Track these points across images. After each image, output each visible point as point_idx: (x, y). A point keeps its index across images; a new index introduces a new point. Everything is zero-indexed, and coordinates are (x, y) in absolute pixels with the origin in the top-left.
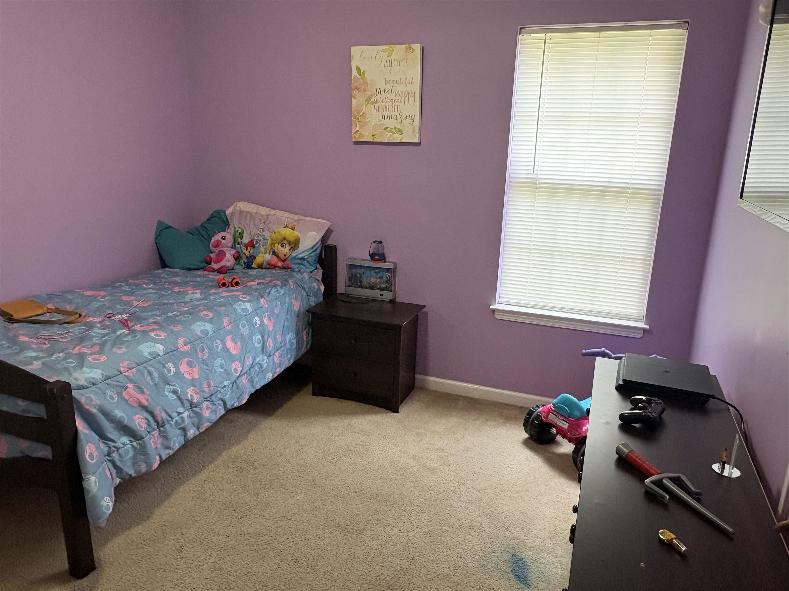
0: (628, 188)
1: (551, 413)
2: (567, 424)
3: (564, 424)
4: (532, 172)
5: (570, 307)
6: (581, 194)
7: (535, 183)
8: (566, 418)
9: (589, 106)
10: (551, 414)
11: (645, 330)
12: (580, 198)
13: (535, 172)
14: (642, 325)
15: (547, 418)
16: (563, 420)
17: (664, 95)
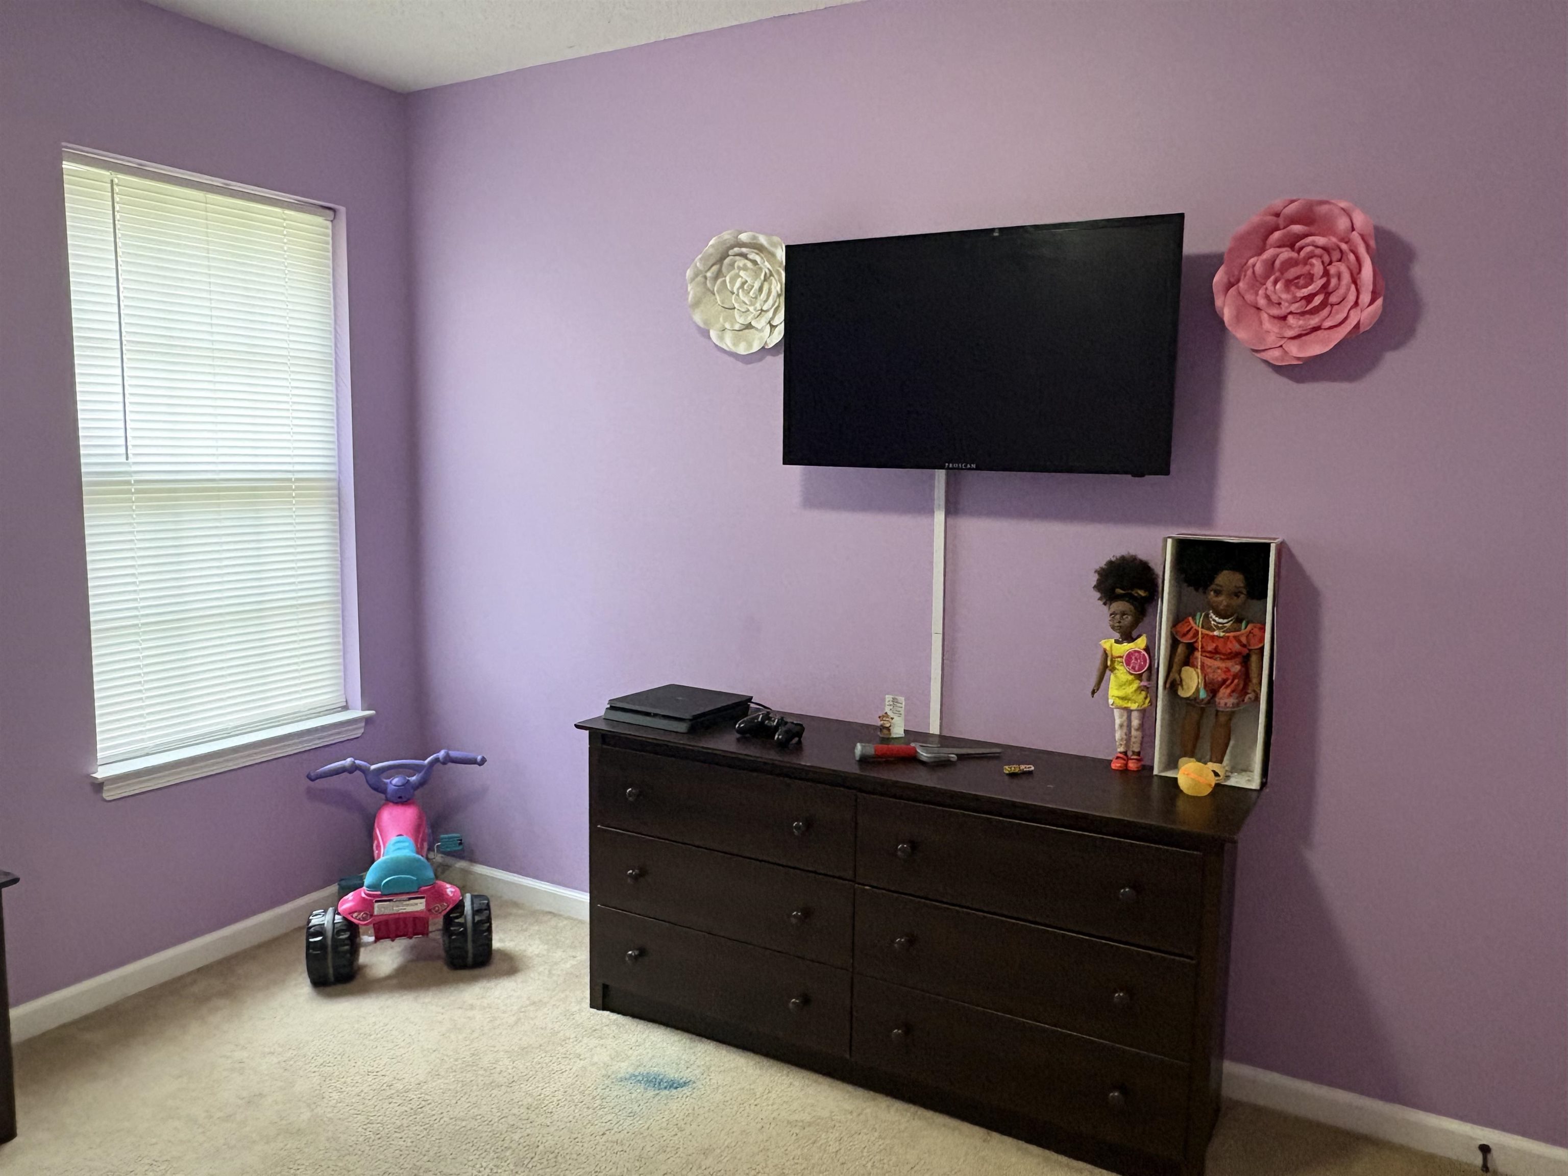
0: (289, 480)
1: (377, 901)
2: (423, 901)
3: (416, 904)
4: (123, 459)
5: (232, 724)
6: (218, 497)
7: (128, 483)
8: (414, 894)
9: (208, 329)
10: (376, 905)
11: (368, 720)
12: (219, 505)
13: (131, 460)
14: (357, 713)
15: (372, 915)
16: (410, 899)
17: (316, 321)
